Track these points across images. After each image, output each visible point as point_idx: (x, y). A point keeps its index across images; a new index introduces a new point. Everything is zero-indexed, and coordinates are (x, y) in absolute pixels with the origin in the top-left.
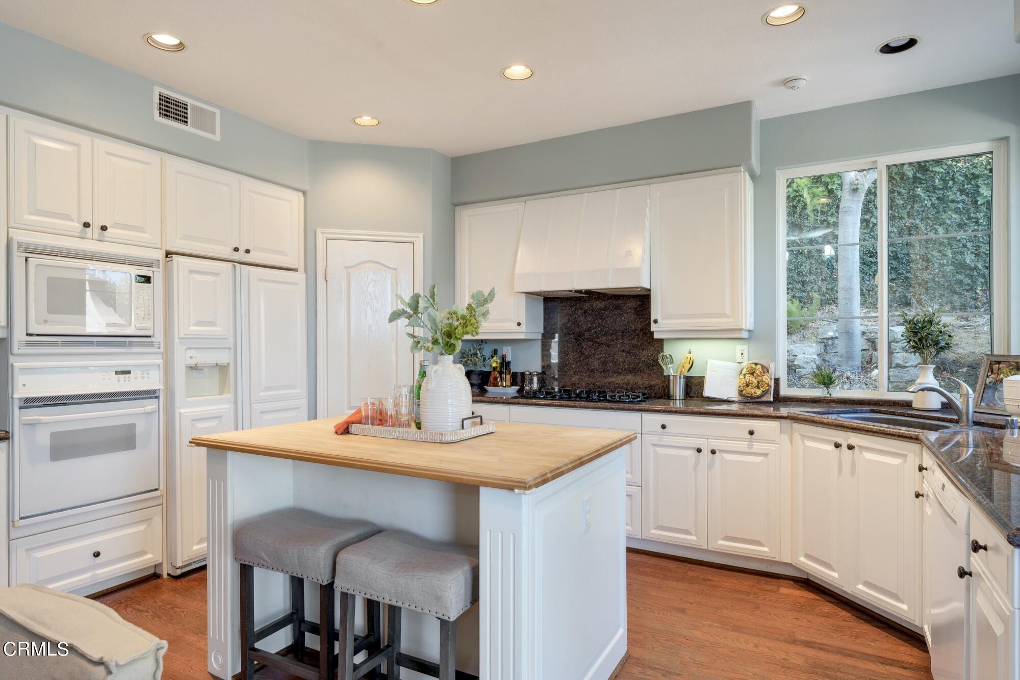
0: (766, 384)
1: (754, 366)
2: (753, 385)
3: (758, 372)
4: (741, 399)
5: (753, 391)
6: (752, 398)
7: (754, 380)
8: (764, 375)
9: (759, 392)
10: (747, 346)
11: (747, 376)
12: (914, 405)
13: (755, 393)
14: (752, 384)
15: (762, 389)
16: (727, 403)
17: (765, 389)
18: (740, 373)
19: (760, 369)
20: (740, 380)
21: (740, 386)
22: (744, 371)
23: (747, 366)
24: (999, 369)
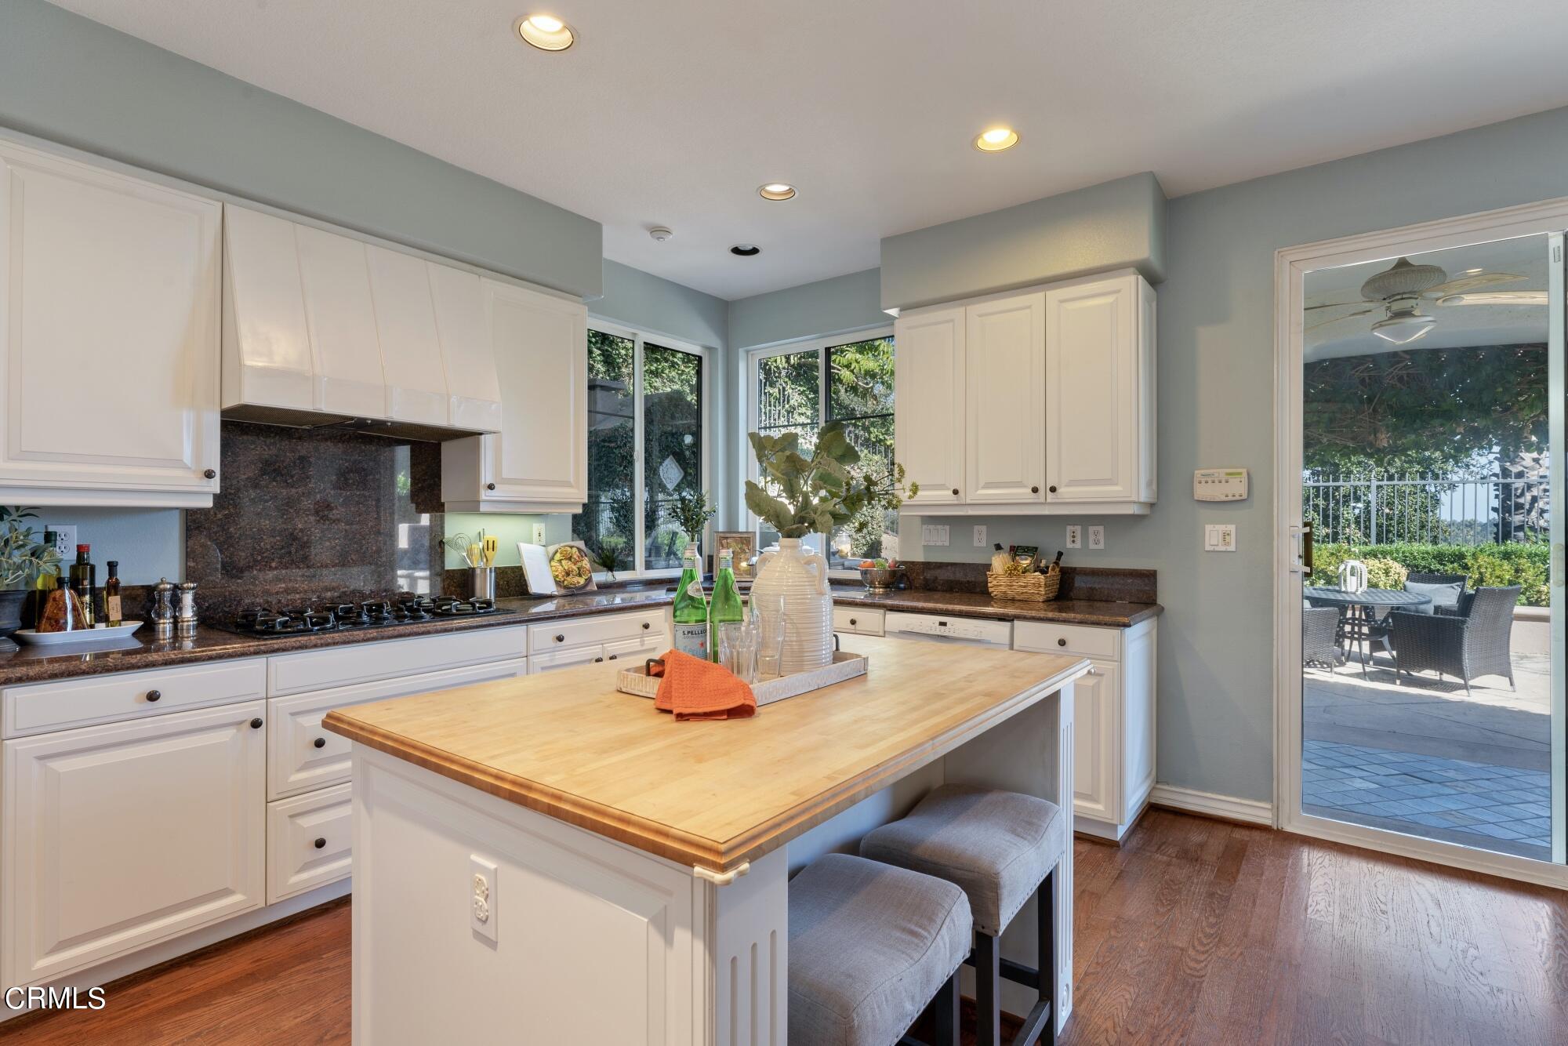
0: (587, 573)
1: (569, 549)
2: (574, 573)
3: (575, 556)
4: (563, 592)
5: (575, 580)
6: (575, 589)
7: (575, 567)
8: (582, 560)
9: (582, 581)
10: (544, 525)
11: (563, 562)
13: (578, 583)
14: (572, 571)
15: (584, 578)
16: (549, 599)
17: (587, 579)
18: (552, 559)
19: (577, 553)
20: (554, 568)
21: (557, 576)
22: (558, 556)
23: (560, 550)
24: (728, 544)
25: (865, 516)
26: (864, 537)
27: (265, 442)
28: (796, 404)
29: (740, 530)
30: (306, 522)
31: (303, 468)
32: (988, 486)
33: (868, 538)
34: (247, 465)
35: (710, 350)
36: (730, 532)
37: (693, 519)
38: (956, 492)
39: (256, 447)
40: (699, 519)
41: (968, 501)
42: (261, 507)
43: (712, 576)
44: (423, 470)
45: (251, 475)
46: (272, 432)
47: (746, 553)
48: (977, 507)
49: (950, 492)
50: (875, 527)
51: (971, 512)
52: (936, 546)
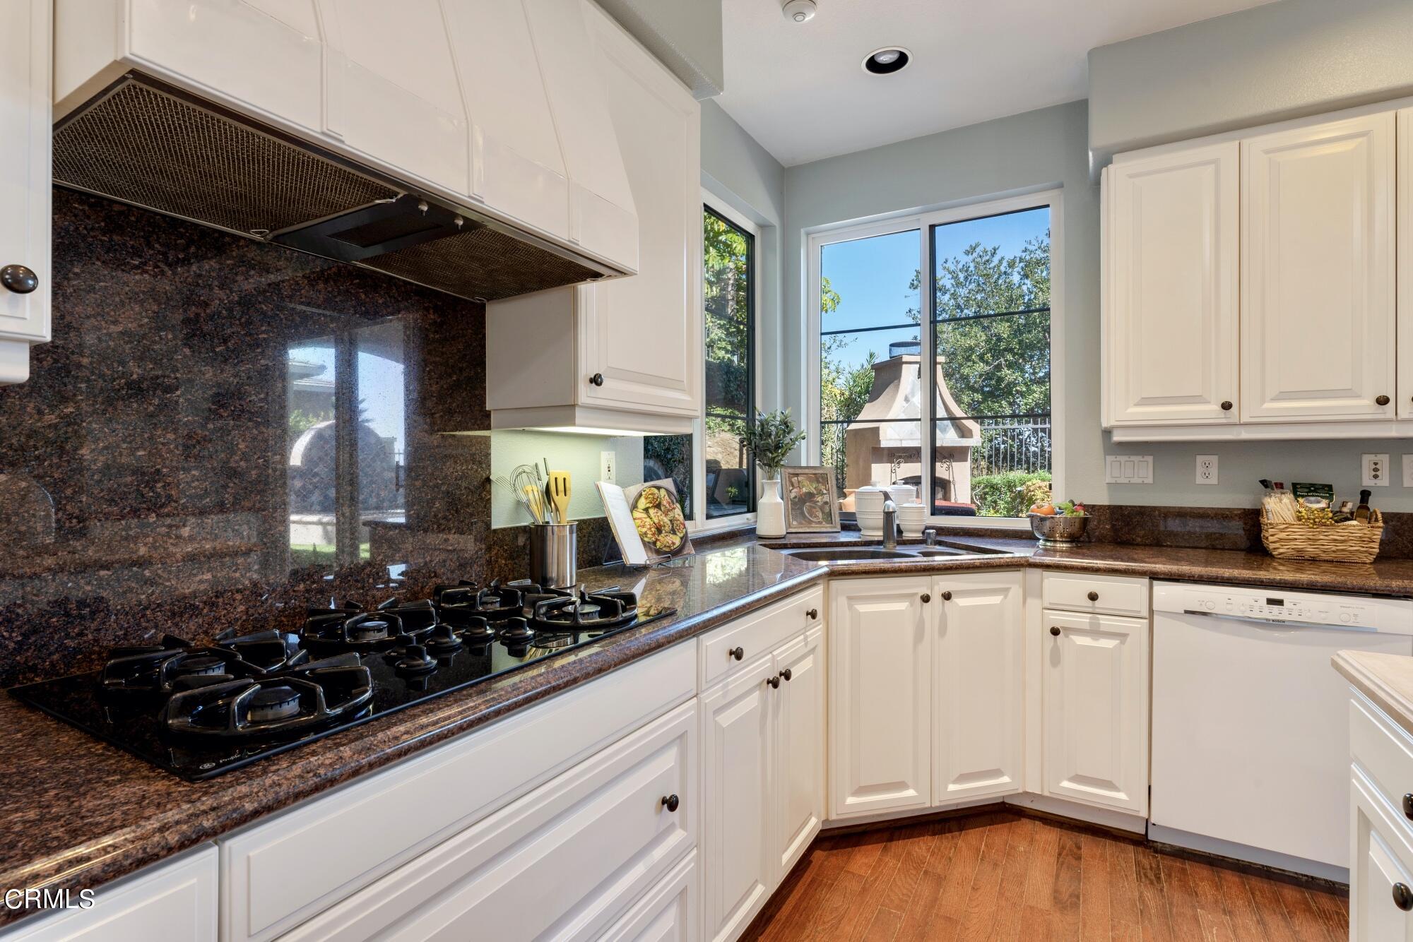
0: (681, 523)
1: (655, 491)
2: (666, 528)
3: (664, 502)
4: (655, 559)
5: (669, 540)
6: (670, 554)
7: (665, 519)
8: (675, 508)
9: (678, 541)
10: (614, 453)
11: (652, 511)
13: (674, 543)
14: (664, 526)
15: (679, 534)
16: (643, 572)
17: (682, 534)
18: (634, 507)
19: (666, 496)
20: (638, 522)
21: (646, 533)
22: (642, 503)
23: (643, 493)
24: (799, 482)
27: (165, 254)
30: (254, 439)
31: (249, 323)
32: (1283, 396)
34: (122, 303)
35: (763, 227)
36: (801, 467)
38: (1227, 406)
39: (145, 264)
41: (1245, 419)
42: (156, 401)
44: (459, 350)
45: (132, 326)
46: (181, 236)
47: (823, 494)
48: (1260, 428)
49: (1218, 408)
51: (1245, 435)
52: (1129, 484)
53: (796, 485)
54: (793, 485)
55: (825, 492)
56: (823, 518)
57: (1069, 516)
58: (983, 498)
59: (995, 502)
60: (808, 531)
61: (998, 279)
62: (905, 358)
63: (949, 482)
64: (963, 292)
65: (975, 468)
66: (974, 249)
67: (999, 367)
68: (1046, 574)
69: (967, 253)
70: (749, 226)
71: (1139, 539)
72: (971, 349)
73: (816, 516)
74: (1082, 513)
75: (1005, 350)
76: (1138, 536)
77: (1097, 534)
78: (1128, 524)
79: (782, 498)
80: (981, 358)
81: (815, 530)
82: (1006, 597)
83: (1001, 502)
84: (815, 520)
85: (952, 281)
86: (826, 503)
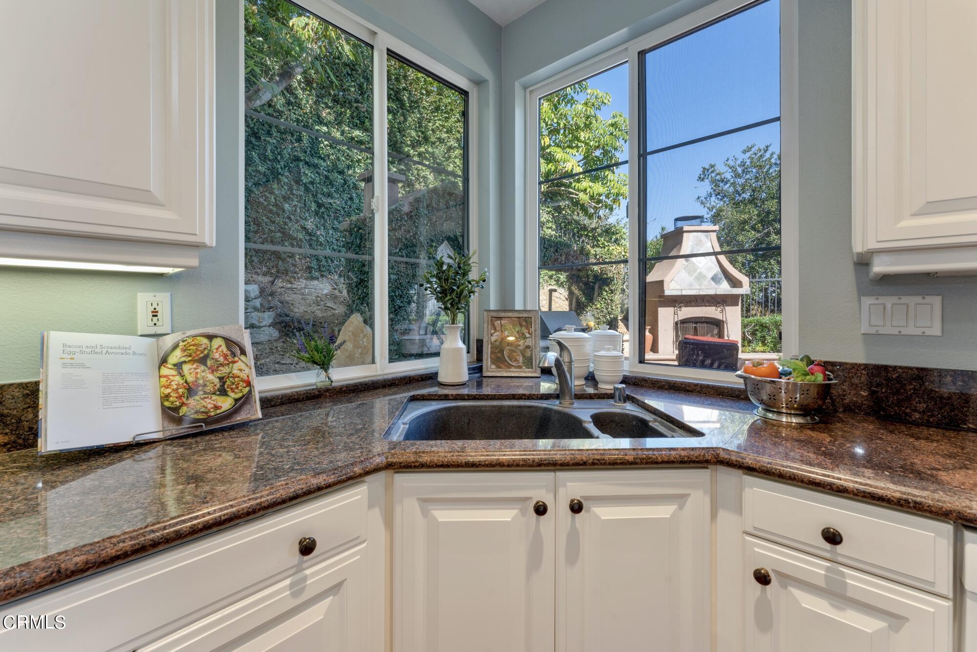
0: (243, 380)
1: (205, 341)
2: (210, 388)
3: (217, 356)
4: (174, 430)
5: (209, 403)
6: (207, 421)
7: (210, 377)
8: (234, 362)
9: (226, 404)
10: (168, 295)
11: (186, 368)
12: (441, 378)
13: (216, 407)
14: (205, 385)
15: (232, 395)
17: (240, 395)
18: (164, 361)
19: (224, 348)
20: (164, 380)
21: (167, 396)
22: (177, 356)
23: (181, 344)
24: (501, 325)
25: (606, 299)
26: (604, 316)
28: (545, 220)
29: (517, 308)
33: (608, 317)
35: (479, 83)
36: (505, 311)
37: (453, 290)
40: (462, 292)
43: (481, 367)
47: (525, 338)
50: (614, 308)
52: (900, 335)
53: (498, 328)
54: (495, 329)
55: (528, 335)
56: (523, 363)
57: (799, 381)
58: (754, 334)
59: (764, 337)
60: (505, 375)
61: (770, 168)
62: (686, 228)
63: (723, 321)
64: (741, 181)
65: (746, 312)
66: (749, 149)
67: (768, 234)
68: (748, 479)
69: (744, 152)
70: (462, 82)
71: (917, 415)
72: (745, 222)
73: (516, 360)
74: (820, 378)
75: (774, 220)
76: (916, 411)
77: (847, 401)
78: (897, 392)
79: (464, 343)
80: (753, 228)
81: (513, 375)
82: (681, 507)
83: (769, 337)
84: (514, 364)
85: (732, 174)
86: (528, 347)
